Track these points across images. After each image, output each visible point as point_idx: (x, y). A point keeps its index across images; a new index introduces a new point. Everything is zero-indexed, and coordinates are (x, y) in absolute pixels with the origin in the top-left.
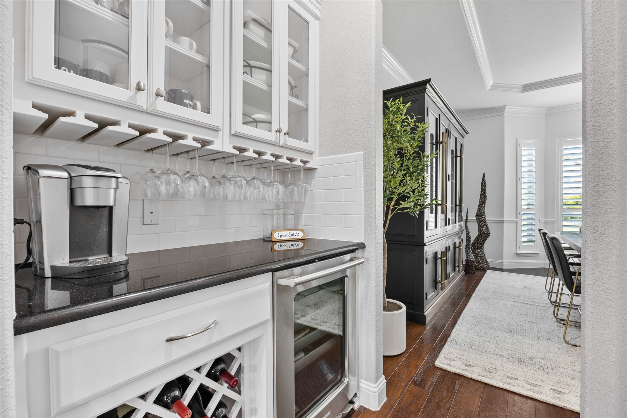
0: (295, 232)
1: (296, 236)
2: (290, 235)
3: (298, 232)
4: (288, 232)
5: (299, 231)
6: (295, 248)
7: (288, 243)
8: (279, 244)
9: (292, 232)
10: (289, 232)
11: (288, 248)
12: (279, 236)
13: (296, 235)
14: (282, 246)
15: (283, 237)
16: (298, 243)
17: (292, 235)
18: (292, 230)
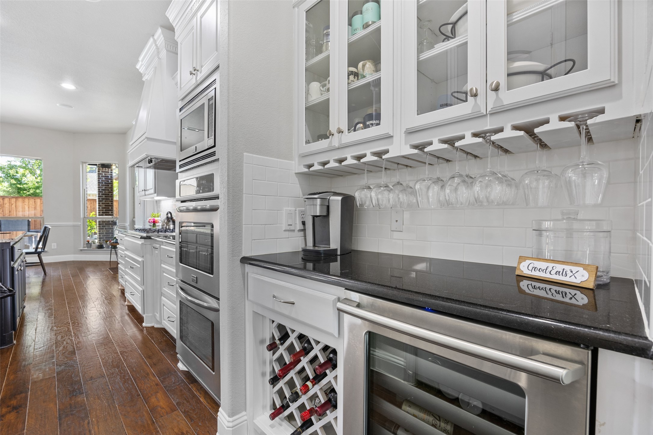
0: (567, 268)
1: (568, 276)
2: (553, 272)
3: (575, 269)
4: (551, 265)
5: (581, 269)
6: (567, 300)
7: (548, 287)
8: (530, 282)
9: (559, 267)
10: (553, 265)
11: (550, 296)
12: (530, 268)
13: (569, 274)
14: (534, 287)
15: (538, 271)
16: (573, 292)
17: (557, 273)
18: (563, 263)
